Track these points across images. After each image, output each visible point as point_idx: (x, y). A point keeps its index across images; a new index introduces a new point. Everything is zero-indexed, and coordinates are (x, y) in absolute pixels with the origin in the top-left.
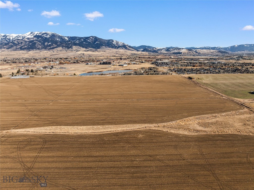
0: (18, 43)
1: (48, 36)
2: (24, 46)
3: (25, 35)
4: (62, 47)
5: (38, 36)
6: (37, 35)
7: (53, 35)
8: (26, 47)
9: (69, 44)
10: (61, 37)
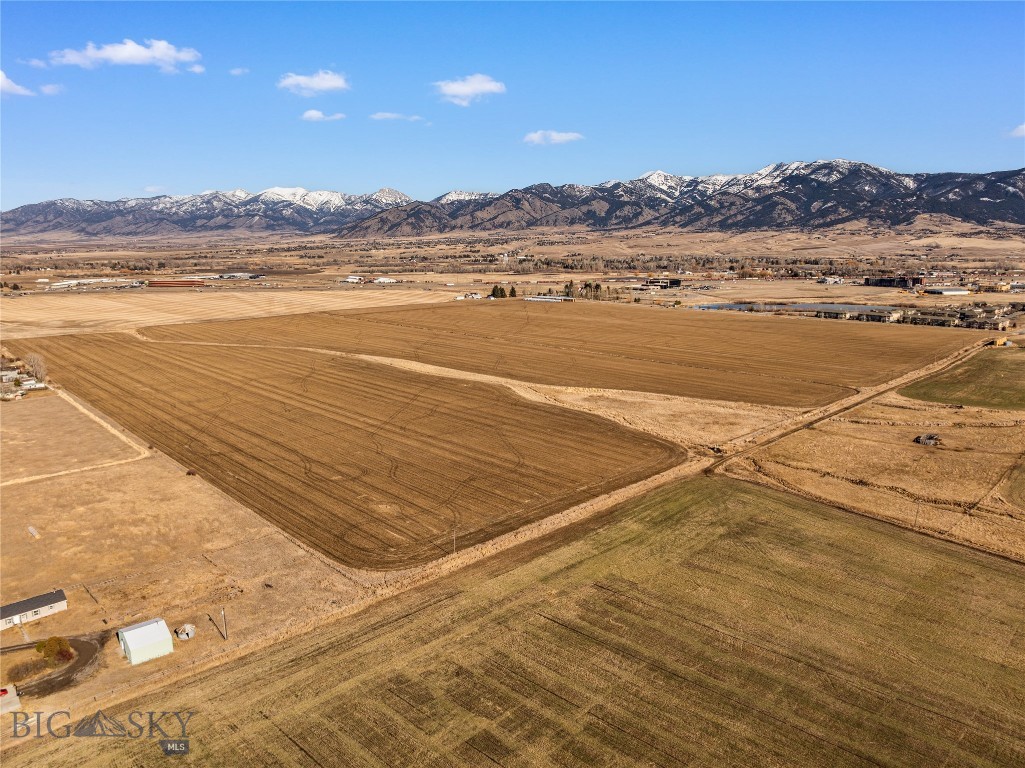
0: (721, 204)
1: (835, 177)
2: (735, 215)
3: (755, 176)
4: (871, 218)
5: (797, 176)
6: (796, 172)
7: (856, 173)
8: (740, 217)
9: (910, 205)
10: (888, 176)
